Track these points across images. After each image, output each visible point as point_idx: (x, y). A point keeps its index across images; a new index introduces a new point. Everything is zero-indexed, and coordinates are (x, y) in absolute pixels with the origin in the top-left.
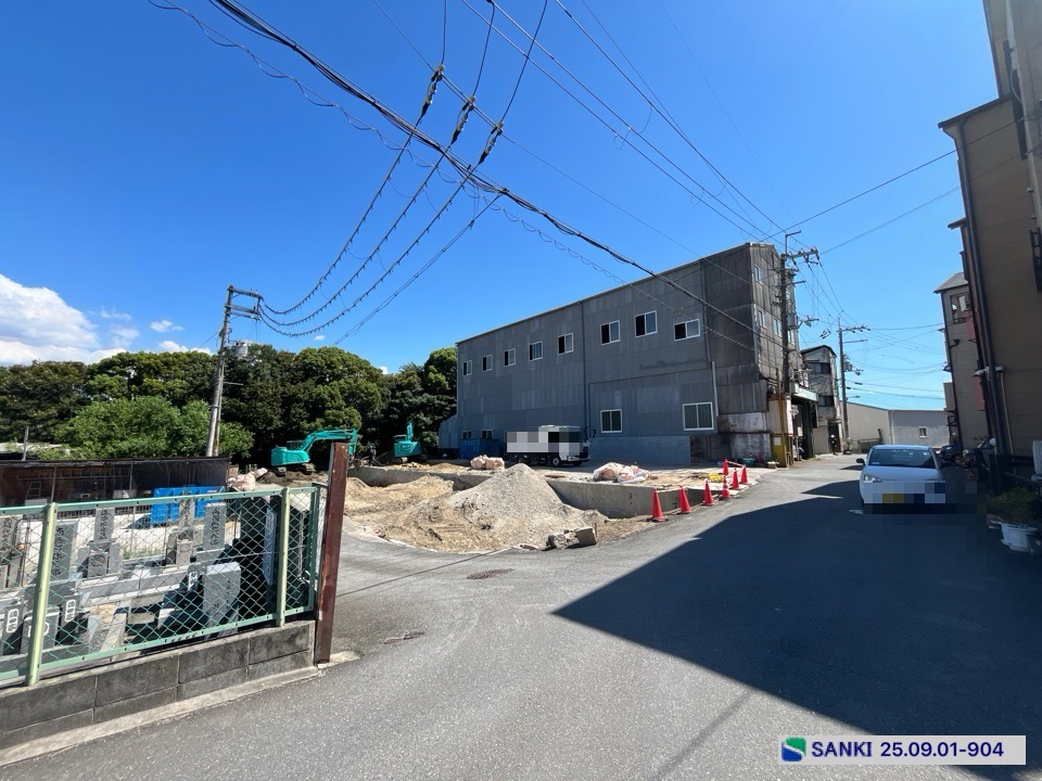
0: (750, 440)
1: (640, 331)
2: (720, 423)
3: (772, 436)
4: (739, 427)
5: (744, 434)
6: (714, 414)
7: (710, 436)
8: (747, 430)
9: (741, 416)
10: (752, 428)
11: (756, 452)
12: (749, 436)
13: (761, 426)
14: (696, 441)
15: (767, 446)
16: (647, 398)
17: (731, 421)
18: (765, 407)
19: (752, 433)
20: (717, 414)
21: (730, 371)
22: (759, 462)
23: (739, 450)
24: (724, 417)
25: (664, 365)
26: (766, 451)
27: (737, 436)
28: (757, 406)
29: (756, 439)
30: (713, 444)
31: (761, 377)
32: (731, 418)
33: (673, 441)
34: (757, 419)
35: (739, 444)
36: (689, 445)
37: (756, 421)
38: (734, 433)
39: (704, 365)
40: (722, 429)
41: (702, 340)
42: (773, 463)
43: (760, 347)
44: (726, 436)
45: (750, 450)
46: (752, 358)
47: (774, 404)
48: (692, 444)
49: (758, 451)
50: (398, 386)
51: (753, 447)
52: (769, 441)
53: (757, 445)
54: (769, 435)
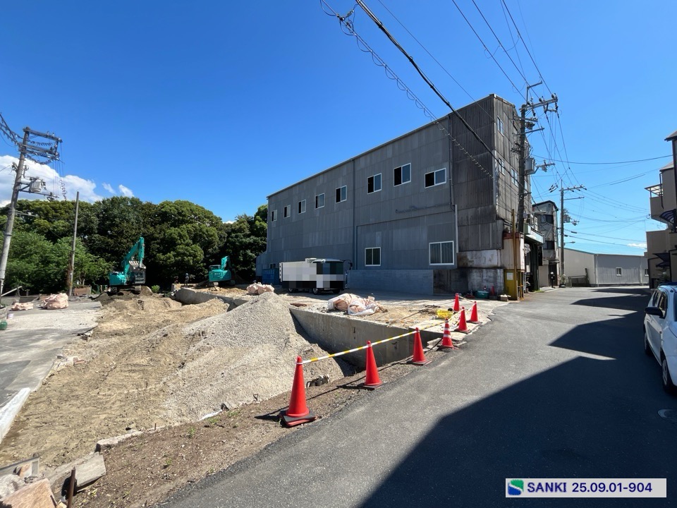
0: (485, 275)
1: (398, 181)
2: (460, 259)
3: (506, 271)
4: (475, 263)
5: (480, 269)
6: (455, 251)
7: (451, 270)
8: (483, 265)
9: (479, 253)
10: (488, 264)
11: (490, 285)
12: (484, 270)
13: (496, 262)
14: (438, 274)
15: (500, 280)
16: (401, 237)
17: (469, 257)
18: (500, 245)
19: (487, 268)
20: (457, 251)
21: (471, 212)
22: (492, 295)
23: (475, 283)
24: (463, 254)
25: (415, 209)
26: (499, 285)
27: (474, 271)
28: (493, 244)
29: (491, 273)
30: (453, 277)
31: (498, 218)
32: (469, 255)
33: (420, 274)
34: (492, 255)
35: (475, 278)
36: (432, 277)
37: (491, 257)
38: (472, 268)
39: (448, 208)
40: (461, 264)
41: (448, 187)
42: (506, 296)
43: (498, 191)
44: (464, 270)
45: (485, 284)
46: (491, 201)
47: (509, 243)
48: (435, 277)
49: (492, 284)
50: (232, 230)
51: (487, 281)
52: (502, 276)
53: (492, 279)
54: (502, 270)
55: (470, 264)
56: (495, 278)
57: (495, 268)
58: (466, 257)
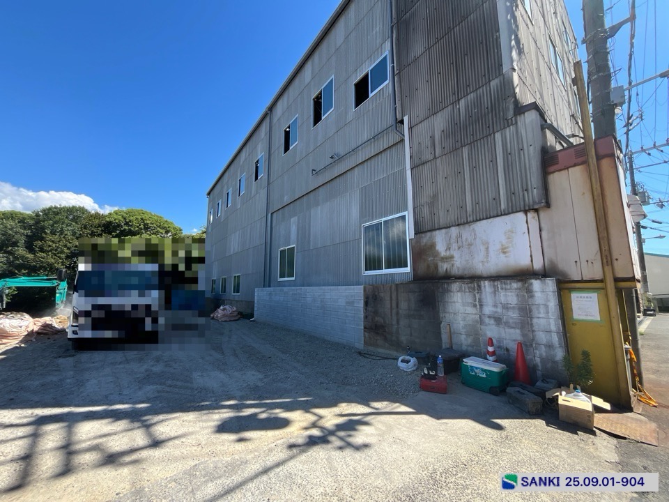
0: (488, 299)
1: (317, 118)
2: (418, 254)
4: (459, 262)
5: (473, 279)
8: (481, 268)
9: (466, 232)
11: (509, 339)
13: (524, 254)
14: (374, 297)
17: (441, 248)
18: (536, 193)
20: (413, 234)
26: (542, 337)
27: (455, 286)
28: (511, 193)
29: (510, 295)
30: (403, 305)
32: (440, 241)
33: (341, 296)
34: (510, 234)
37: (509, 240)
38: (449, 278)
40: (422, 269)
41: (390, 90)
44: (429, 286)
45: (491, 331)
46: (495, 67)
49: (517, 336)
51: (498, 320)
52: (553, 303)
53: (513, 315)
54: (551, 284)
55: (444, 267)
56: (526, 312)
58: (432, 246)
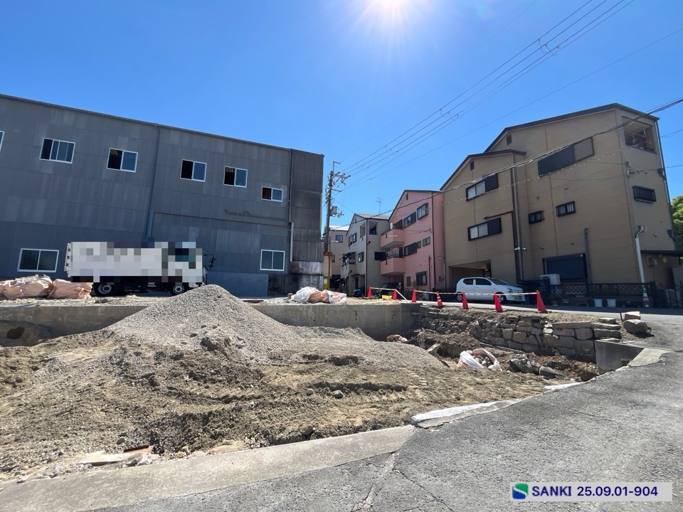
0: (311, 280)
1: (229, 181)
2: (290, 266)
3: (324, 277)
4: (305, 270)
5: (308, 275)
6: (287, 260)
7: (282, 274)
8: (310, 272)
9: (308, 264)
10: (314, 272)
12: (311, 277)
13: (318, 271)
14: (273, 278)
15: (321, 284)
17: (300, 266)
18: (322, 259)
19: (314, 275)
20: (291, 260)
21: (303, 232)
24: (296, 263)
27: (304, 276)
28: (318, 258)
29: (316, 279)
30: (287, 281)
31: (321, 239)
32: (300, 264)
33: (253, 278)
34: (317, 266)
35: (304, 282)
36: (267, 281)
38: (301, 274)
39: (285, 224)
40: (293, 271)
41: (283, 205)
44: (295, 276)
47: (326, 258)
48: (270, 281)
52: (322, 281)
53: (316, 283)
55: (300, 271)
56: (318, 282)
57: (319, 275)
58: (298, 265)
